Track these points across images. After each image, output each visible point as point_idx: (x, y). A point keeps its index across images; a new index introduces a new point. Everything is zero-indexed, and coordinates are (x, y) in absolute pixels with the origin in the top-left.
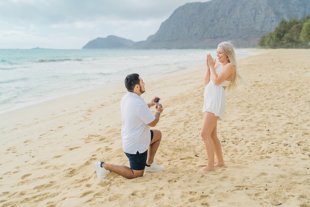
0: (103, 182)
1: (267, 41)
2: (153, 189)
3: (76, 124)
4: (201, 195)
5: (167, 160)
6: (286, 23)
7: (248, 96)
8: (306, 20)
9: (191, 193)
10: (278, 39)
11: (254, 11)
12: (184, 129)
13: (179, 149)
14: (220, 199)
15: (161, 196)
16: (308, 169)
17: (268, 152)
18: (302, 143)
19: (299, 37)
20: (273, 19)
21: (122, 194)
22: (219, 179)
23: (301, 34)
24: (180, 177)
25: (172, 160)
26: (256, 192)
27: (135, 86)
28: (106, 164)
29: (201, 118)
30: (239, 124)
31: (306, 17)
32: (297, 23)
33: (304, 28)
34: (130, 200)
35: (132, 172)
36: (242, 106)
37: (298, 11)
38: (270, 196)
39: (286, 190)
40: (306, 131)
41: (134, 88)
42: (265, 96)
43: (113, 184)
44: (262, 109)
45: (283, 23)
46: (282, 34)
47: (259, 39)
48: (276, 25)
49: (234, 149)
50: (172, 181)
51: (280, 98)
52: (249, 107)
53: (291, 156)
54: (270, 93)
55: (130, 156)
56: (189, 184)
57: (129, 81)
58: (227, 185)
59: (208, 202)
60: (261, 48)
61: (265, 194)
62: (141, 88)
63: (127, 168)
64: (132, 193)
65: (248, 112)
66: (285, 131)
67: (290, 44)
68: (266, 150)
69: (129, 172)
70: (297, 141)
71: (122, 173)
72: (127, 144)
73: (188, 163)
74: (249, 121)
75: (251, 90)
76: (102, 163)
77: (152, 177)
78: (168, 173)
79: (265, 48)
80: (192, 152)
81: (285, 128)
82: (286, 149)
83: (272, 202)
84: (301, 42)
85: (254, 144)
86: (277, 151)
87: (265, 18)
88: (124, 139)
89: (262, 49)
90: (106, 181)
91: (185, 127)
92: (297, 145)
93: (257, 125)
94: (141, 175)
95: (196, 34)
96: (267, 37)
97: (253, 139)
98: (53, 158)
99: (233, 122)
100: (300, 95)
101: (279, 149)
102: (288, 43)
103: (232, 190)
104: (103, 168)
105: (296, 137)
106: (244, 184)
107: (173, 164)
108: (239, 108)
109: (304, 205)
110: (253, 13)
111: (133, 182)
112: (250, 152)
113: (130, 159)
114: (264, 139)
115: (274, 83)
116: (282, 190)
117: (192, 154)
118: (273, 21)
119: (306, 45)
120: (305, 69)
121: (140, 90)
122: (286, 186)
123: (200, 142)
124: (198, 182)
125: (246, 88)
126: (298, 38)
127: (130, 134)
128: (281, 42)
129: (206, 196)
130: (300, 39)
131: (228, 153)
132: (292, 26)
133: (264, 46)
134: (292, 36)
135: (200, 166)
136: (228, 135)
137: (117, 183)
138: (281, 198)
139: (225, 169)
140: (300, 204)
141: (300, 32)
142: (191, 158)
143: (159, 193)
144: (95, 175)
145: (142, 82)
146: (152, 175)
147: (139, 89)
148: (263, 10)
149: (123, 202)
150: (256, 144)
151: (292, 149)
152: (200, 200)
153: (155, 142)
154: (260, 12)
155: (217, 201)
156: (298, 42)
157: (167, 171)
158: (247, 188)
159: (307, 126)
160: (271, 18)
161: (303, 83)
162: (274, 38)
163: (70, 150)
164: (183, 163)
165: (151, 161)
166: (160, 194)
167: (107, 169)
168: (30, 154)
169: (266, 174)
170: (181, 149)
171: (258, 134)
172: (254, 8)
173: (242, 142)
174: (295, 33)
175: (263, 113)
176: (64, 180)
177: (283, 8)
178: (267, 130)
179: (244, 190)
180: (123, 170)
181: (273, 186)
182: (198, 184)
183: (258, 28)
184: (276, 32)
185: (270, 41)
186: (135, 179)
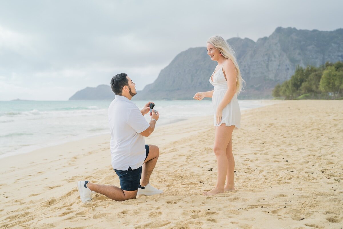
0: (88, 203)
1: (282, 91)
2: (148, 208)
3: (58, 169)
4: (206, 211)
5: (166, 185)
6: (303, 71)
7: (262, 135)
8: (325, 68)
9: (195, 212)
10: (295, 88)
11: (266, 58)
12: (186, 161)
13: (180, 176)
14: (230, 216)
15: (157, 214)
16: (335, 190)
17: (287, 179)
18: (326, 170)
19: (318, 86)
20: (288, 67)
21: (110, 213)
22: (229, 199)
23: (321, 83)
24: (182, 199)
25: (172, 186)
26: (274, 209)
27: (122, 88)
28: (91, 184)
29: (207, 153)
30: (252, 157)
31: (325, 64)
32: (315, 71)
33: (323, 76)
34: (120, 217)
35: (122, 193)
36: (255, 143)
37: (316, 58)
38: (290, 213)
39: (309, 208)
40: (331, 161)
41: (122, 90)
42: (282, 136)
43: (99, 206)
44: (279, 145)
45: (299, 71)
46: (299, 83)
47: (273, 89)
48: (292, 73)
49: (246, 177)
50: (171, 202)
51: (300, 136)
52: (263, 144)
53: (314, 181)
54: (288, 133)
55: (121, 173)
56: (193, 204)
57: (115, 83)
58: (238, 204)
59: (215, 219)
60: (275, 99)
61: (285, 210)
62: (130, 89)
63: (116, 188)
64: (122, 211)
65: (262, 147)
66: (306, 161)
67: (308, 95)
68: (285, 177)
69: (119, 194)
70: (321, 169)
71: (110, 195)
72: (117, 159)
73: (191, 188)
74: (264, 154)
75: (265, 131)
76: (86, 182)
77: (147, 200)
78: (166, 196)
79: (280, 99)
80: (196, 179)
81: (306, 159)
82: (308, 176)
83: (293, 217)
84: (320, 92)
85: (270, 173)
86: (298, 177)
87: (279, 66)
88: (113, 153)
89: (277, 100)
90: (91, 203)
91: (188, 160)
92: (321, 172)
93: (273, 157)
94: (134, 197)
95: (200, 83)
96: (283, 86)
97: (269, 168)
98: (30, 197)
99: (245, 155)
100: (322, 133)
101: (300, 176)
102: (306, 93)
103: (245, 208)
104: (87, 189)
105: (320, 165)
106: (259, 203)
107: (172, 189)
108: (252, 144)
109: (331, 219)
110: (266, 60)
111: (124, 204)
112: (266, 179)
113: (121, 177)
114: (282, 168)
115: (292, 125)
116: (304, 208)
117: (196, 181)
118: (288, 69)
119: (327, 95)
120: (327, 113)
121: (130, 92)
122: (310, 203)
123: (206, 172)
124: (203, 203)
125: (260, 129)
126: (317, 88)
127: (120, 146)
128: (298, 91)
129: (213, 213)
130: (319, 89)
131: (239, 180)
132: (310, 74)
133: (278, 97)
134: (311, 85)
135: (206, 190)
136: (239, 166)
137: (104, 204)
138: (304, 213)
139: (236, 192)
140: (327, 218)
141: (319, 81)
142: (195, 184)
143: (155, 211)
144: (77, 201)
145: (131, 82)
146: (147, 198)
147: (128, 91)
148: (277, 56)
149: (111, 219)
150: (272, 173)
151: (315, 176)
152: (206, 216)
153: (151, 160)
154: (273, 59)
155: (226, 217)
156: (316, 93)
157: (166, 194)
158: (263, 207)
159: (332, 157)
160: (286, 66)
161: (325, 124)
162: (290, 87)
163: (50, 189)
164: (186, 187)
165: (146, 181)
166: (156, 213)
167: (92, 189)
168: (4, 196)
169: (285, 195)
170: (183, 177)
171: (276, 165)
172: (266, 54)
173: (255, 171)
174: (313, 82)
175: (280, 148)
176: (42, 209)
177: (299, 54)
178: (285, 161)
179: (259, 208)
180: (111, 191)
181: (294, 204)
182: (203, 204)
183: (271, 76)
184: (292, 80)
185: (286, 91)
186: (126, 201)
